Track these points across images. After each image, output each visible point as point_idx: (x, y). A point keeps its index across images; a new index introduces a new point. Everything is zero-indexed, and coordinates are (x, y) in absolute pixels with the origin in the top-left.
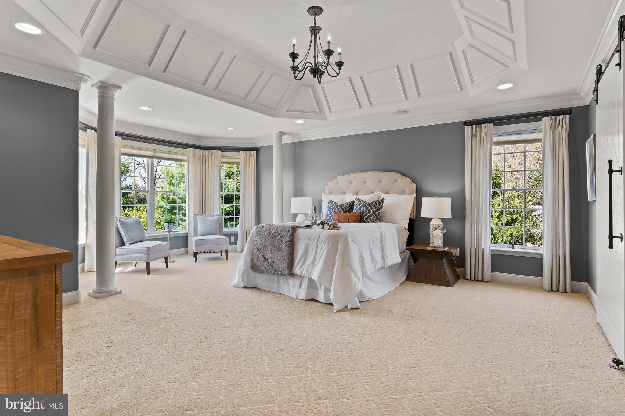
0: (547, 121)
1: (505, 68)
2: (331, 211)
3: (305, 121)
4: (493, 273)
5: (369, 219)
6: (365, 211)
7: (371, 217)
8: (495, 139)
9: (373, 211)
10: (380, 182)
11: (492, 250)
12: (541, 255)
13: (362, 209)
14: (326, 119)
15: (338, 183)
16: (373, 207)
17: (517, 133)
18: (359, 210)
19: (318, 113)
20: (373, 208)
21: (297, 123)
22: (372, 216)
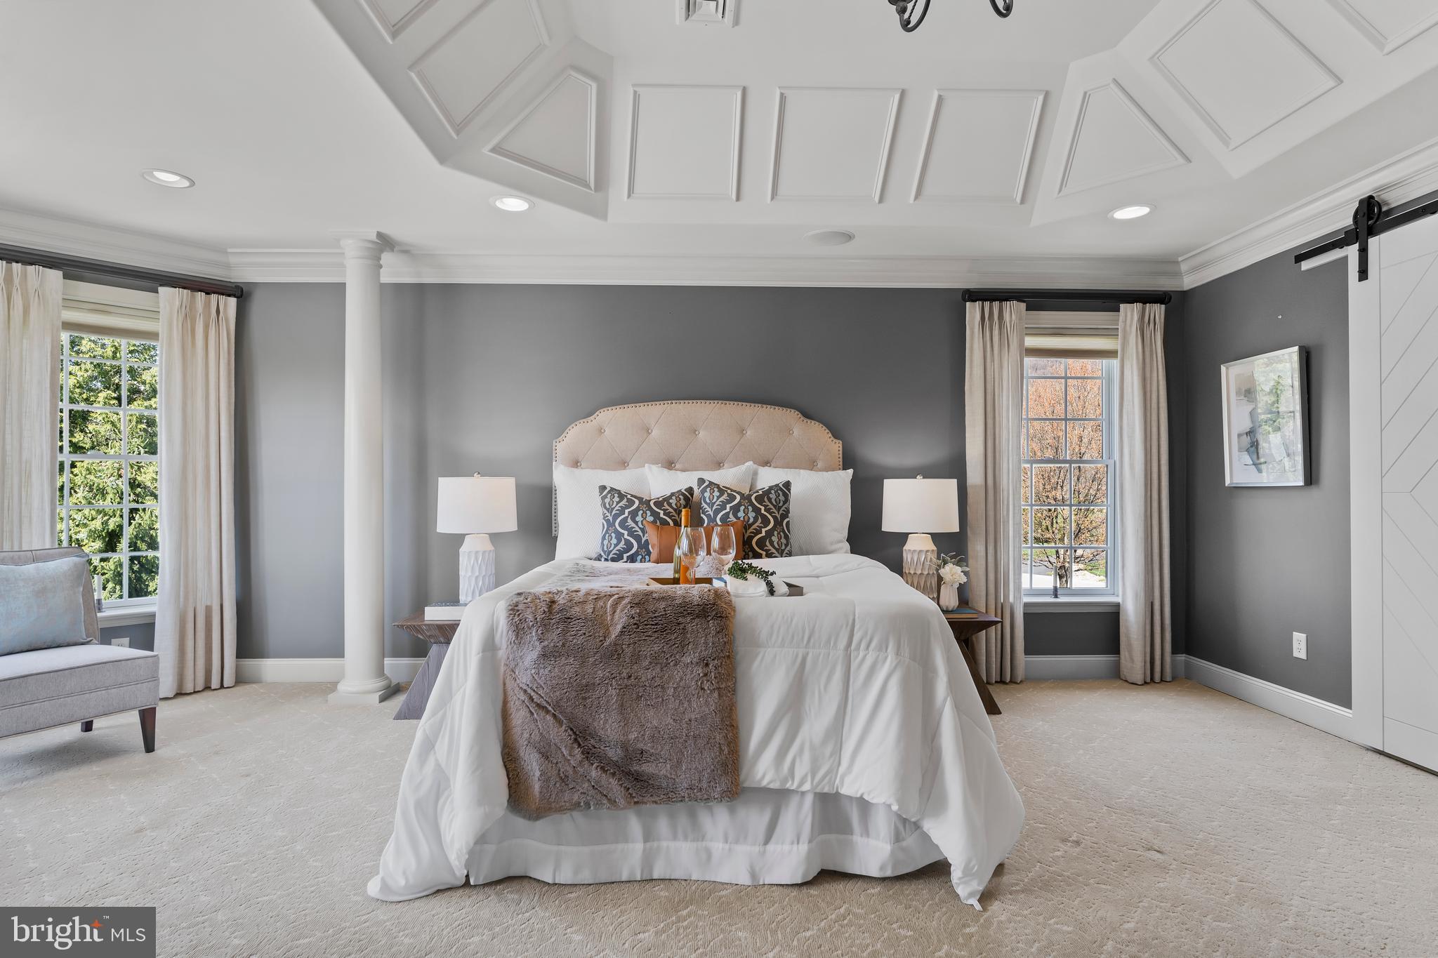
0: (1130, 313)
1: (1181, 160)
2: (630, 523)
3: (532, 206)
4: (1028, 659)
5: (768, 543)
6: (751, 520)
7: (773, 538)
8: (1031, 342)
9: (775, 518)
10: (742, 431)
11: (1026, 605)
12: (1118, 605)
13: (741, 514)
14: (604, 216)
15: (601, 431)
16: (771, 506)
17: (1061, 331)
18: (731, 516)
19: (588, 186)
20: (774, 510)
21: (503, 210)
22: (776, 533)
